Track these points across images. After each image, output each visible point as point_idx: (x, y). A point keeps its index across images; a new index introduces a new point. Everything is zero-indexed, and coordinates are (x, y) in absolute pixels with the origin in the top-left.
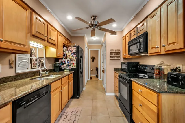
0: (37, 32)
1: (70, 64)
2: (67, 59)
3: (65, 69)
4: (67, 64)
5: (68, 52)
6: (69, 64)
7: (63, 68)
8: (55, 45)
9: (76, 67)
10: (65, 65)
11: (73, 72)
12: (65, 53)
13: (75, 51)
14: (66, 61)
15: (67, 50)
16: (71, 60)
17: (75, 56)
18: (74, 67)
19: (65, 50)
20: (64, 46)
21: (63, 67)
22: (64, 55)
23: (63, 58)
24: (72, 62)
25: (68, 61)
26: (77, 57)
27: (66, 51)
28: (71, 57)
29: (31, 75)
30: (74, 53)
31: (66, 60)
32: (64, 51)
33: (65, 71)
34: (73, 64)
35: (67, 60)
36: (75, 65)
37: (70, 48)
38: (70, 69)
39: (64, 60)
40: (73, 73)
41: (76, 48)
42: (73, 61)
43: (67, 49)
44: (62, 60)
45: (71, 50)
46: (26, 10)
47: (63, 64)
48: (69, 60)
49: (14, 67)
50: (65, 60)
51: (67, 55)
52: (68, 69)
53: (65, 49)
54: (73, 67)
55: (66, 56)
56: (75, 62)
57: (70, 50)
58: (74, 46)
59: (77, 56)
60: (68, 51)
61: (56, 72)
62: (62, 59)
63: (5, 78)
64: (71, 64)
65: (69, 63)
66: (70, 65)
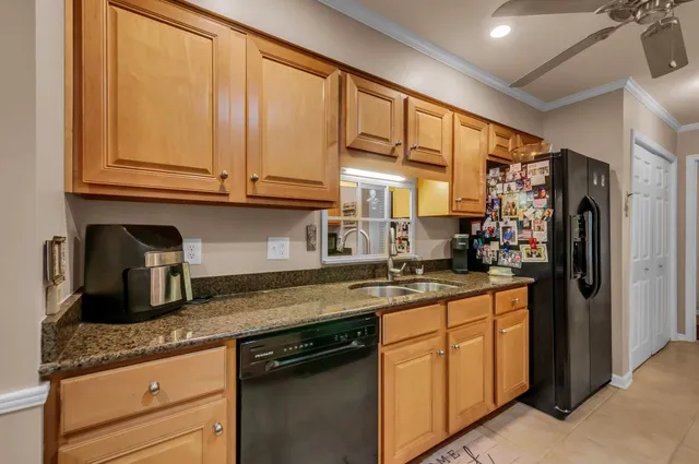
0: (363, 134)
1: (516, 243)
2: (501, 220)
3: (495, 264)
4: (502, 244)
5: (509, 189)
6: (511, 243)
7: (488, 260)
8: (442, 167)
9: (545, 258)
10: (495, 246)
11: (532, 280)
12: (495, 197)
13: (543, 181)
14: (498, 231)
15: (504, 182)
16: (521, 226)
17: (543, 202)
18: (534, 259)
19: (492, 183)
20: (490, 165)
21: (484, 253)
22: (490, 206)
23: (487, 216)
24: (526, 235)
25: (505, 229)
26: (553, 208)
27: (499, 186)
28: (519, 211)
29: (362, 273)
30: (537, 189)
31: (498, 225)
32: (488, 186)
33: (493, 271)
34: (533, 242)
35: (502, 224)
36: (543, 250)
37: (515, 168)
38: (518, 265)
39: (489, 224)
40: (530, 286)
41: (546, 163)
42: (529, 228)
43: (505, 176)
44: (482, 225)
45: (522, 179)
46: (324, 76)
47: (487, 241)
48: (513, 224)
49: (317, 247)
50: (493, 225)
51: (504, 203)
52: (505, 263)
53: (495, 178)
54: (529, 255)
55: (497, 207)
56: (542, 236)
57: (518, 177)
58: (539, 158)
59: (552, 204)
60: (506, 185)
61: (456, 272)
62: (482, 220)
63: (296, 274)
64: (520, 242)
65: (511, 236)
66: (517, 248)
